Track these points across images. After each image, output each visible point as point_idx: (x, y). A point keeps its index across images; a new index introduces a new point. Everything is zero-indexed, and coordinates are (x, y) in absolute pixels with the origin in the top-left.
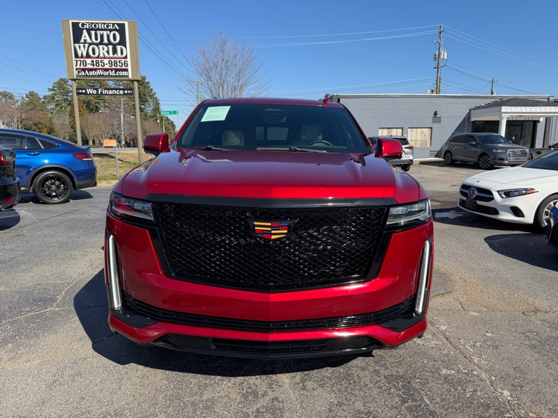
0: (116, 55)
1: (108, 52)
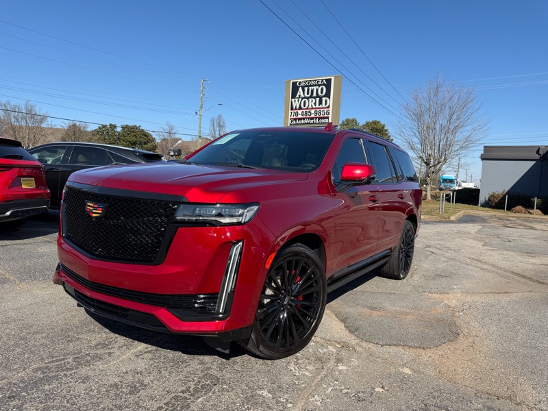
0: (321, 106)
1: (315, 104)
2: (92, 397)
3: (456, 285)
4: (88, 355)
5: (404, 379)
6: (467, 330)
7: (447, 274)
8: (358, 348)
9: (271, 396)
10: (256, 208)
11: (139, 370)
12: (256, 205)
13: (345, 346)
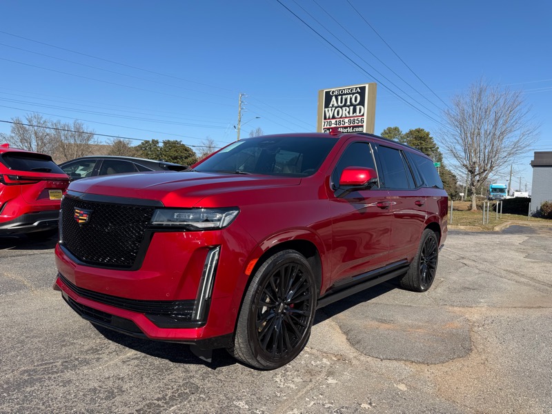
0: (355, 114)
1: (349, 113)
2: (68, 400)
3: (484, 298)
4: (77, 359)
5: (395, 396)
6: (482, 346)
7: (476, 287)
8: (354, 362)
9: (247, 407)
10: (236, 213)
11: (122, 375)
12: (236, 210)
13: (342, 358)
